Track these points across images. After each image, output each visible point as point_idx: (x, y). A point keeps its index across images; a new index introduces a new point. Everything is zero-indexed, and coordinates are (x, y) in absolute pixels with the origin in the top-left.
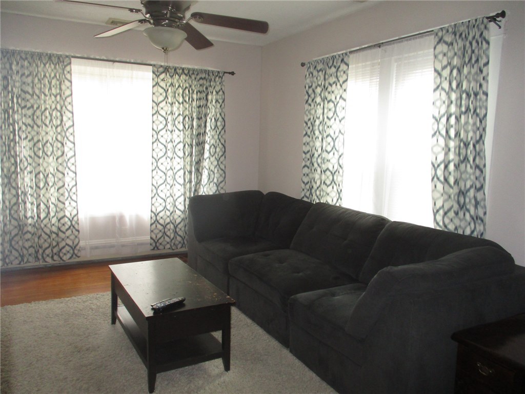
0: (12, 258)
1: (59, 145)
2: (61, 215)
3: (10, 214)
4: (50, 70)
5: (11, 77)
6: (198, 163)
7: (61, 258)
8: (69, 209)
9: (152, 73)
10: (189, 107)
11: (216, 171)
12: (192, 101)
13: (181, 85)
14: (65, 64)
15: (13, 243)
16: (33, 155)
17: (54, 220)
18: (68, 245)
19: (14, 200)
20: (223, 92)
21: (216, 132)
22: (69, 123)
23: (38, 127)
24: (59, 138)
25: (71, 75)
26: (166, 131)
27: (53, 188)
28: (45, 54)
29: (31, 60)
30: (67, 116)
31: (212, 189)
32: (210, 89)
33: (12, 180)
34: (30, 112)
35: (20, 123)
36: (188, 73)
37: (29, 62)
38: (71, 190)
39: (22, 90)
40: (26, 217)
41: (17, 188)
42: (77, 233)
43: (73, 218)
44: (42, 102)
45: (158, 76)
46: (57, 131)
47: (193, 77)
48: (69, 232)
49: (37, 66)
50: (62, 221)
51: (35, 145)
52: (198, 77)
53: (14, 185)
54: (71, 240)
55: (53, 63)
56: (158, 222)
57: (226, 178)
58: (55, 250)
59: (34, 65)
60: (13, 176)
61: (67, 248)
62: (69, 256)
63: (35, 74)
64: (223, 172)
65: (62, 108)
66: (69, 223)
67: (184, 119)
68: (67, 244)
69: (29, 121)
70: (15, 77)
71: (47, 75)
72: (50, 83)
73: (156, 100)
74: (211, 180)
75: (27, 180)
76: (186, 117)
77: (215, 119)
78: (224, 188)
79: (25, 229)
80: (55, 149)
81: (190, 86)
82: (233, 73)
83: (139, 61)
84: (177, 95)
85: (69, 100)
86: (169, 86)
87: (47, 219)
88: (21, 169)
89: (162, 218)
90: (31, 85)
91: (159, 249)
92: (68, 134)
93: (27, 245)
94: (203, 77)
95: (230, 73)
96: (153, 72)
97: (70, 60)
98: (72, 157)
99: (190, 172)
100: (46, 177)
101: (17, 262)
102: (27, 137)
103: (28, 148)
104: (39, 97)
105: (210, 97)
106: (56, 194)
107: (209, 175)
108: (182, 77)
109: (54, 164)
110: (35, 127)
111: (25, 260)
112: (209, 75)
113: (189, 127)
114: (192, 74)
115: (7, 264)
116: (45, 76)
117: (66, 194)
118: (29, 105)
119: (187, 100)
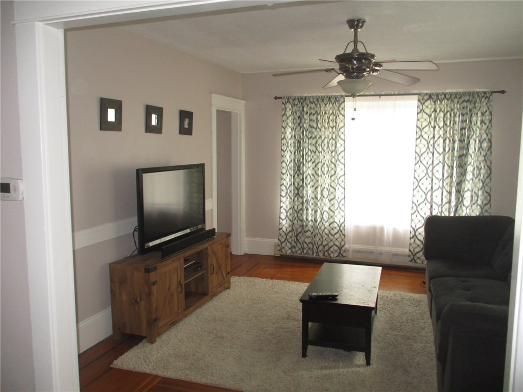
0: (297, 249)
1: (333, 166)
2: (331, 221)
3: (297, 216)
4: (329, 108)
5: (303, 116)
6: (459, 184)
7: (329, 255)
8: (339, 217)
9: (417, 101)
10: (450, 130)
11: (480, 193)
12: (453, 124)
13: (443, 110)
14: (341, 102)
15: (298, 238)
16: (314, 173)
17: (327, 224)
18: (337, 246)
19: (300, 207)
20: (491, 113)
21: (481, 153)
22: (341, 149)
23: (319, 152)
24: (333, 161)
25: (344, 110)
26: (428, 153)
27: (327, 199)
28: (326, 97)
29: (316, 102)
30: (340, 143)
31: (475, 211)
32: (475, 111)
33: (300, 192)
34: (314, 141)
35: (307, 149)
36: (450, 97)
37: (315, 104)
38: (340, 202)
39: (309, 125)
40: (307, 220)
41: (302, 197)
42: (343, 237)
43: (341, 225)
44: (323, 133)
45: (423, 104)
46: (332, 155)
47: (456, 101)
48: (338, 235)
49: (320, 106)
50: (332, 226)
51: (316, 166)
52: (461, 100)
53: (301, 195)
54: (339, 242)
55: (332, 103)
56: (416, 237)
57: (492, 201)
58: (326, 248)
59: (319, 106)
60: (301, 188)
61: (336, 248)
62: (336, 254)
63: (318, 112)
64: (487, 194)
65: (336, 137)
66: (338, 228)
67: (444, 141)
68: (335, 244)
69: (314, 148)
70: (306, 117)
71: (327, 112)
72: (329, 118)
73: (420, 126)
74: (473, 202)
75: (310, 192)
76: (446, 139)
77: (479, 141)
78: (489, 211)
79: (307, 229)
80: (330, 169)
81: (452, 110)
82: (503, 92)
83: (402, 93)
84: (438, 119)
85: (342, 130)
86: (433, 112)
87: (321, 223)
88: (306, 184)
89: (420, 234)
90: (316, 121)
91: (416, 263)
92: (340, 158)
93: (307, 241)
94: (466, 100)
95: (499, 92)
96: (419, 101)
97: (344, 99)
98: (342, 176)
99: (450, 193)
100: (322, 191)
101: (299, 252)
102: (311, 160)
103: (311, 168)
104: (320, 130)
105: (474, 119)
106: (328, 205)
107: (472, 196)
108: (443, 103)
109: (328, 181)
110: (317, 152)
111: (305, 251)
112: (473, 97)
113: (449, 150)
114: (454, 98)
115: (293, 253)
116: (325, 113)
117: (336, 205)
118: (313, 136)
119: (448, 124)
